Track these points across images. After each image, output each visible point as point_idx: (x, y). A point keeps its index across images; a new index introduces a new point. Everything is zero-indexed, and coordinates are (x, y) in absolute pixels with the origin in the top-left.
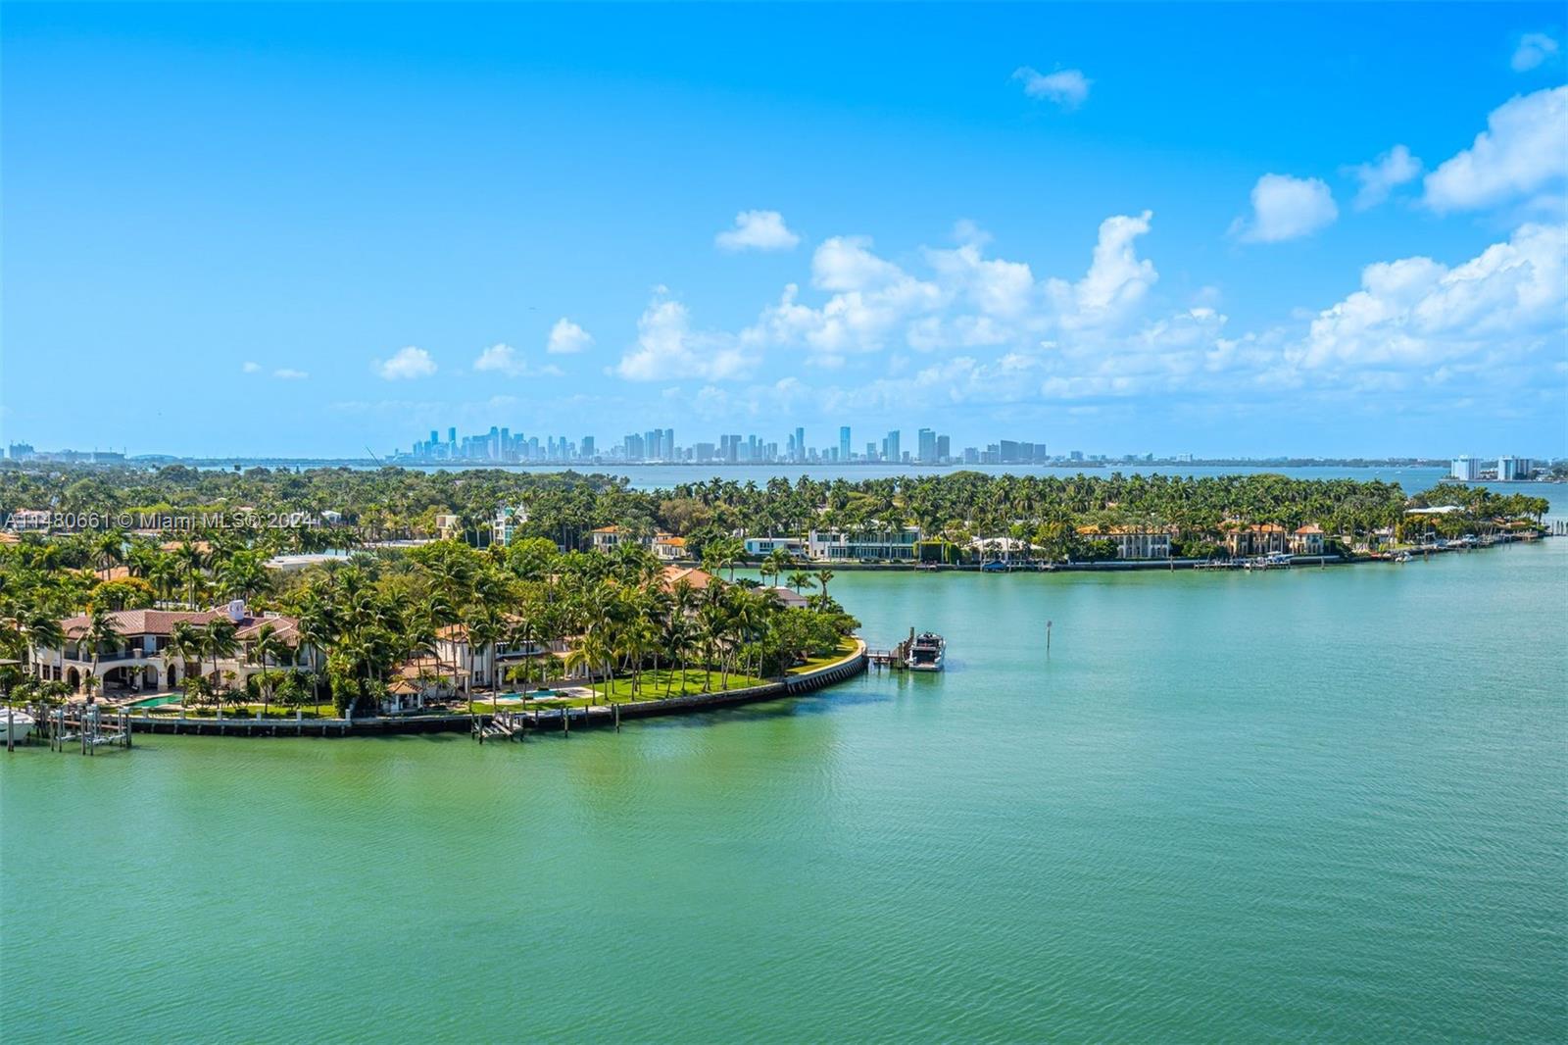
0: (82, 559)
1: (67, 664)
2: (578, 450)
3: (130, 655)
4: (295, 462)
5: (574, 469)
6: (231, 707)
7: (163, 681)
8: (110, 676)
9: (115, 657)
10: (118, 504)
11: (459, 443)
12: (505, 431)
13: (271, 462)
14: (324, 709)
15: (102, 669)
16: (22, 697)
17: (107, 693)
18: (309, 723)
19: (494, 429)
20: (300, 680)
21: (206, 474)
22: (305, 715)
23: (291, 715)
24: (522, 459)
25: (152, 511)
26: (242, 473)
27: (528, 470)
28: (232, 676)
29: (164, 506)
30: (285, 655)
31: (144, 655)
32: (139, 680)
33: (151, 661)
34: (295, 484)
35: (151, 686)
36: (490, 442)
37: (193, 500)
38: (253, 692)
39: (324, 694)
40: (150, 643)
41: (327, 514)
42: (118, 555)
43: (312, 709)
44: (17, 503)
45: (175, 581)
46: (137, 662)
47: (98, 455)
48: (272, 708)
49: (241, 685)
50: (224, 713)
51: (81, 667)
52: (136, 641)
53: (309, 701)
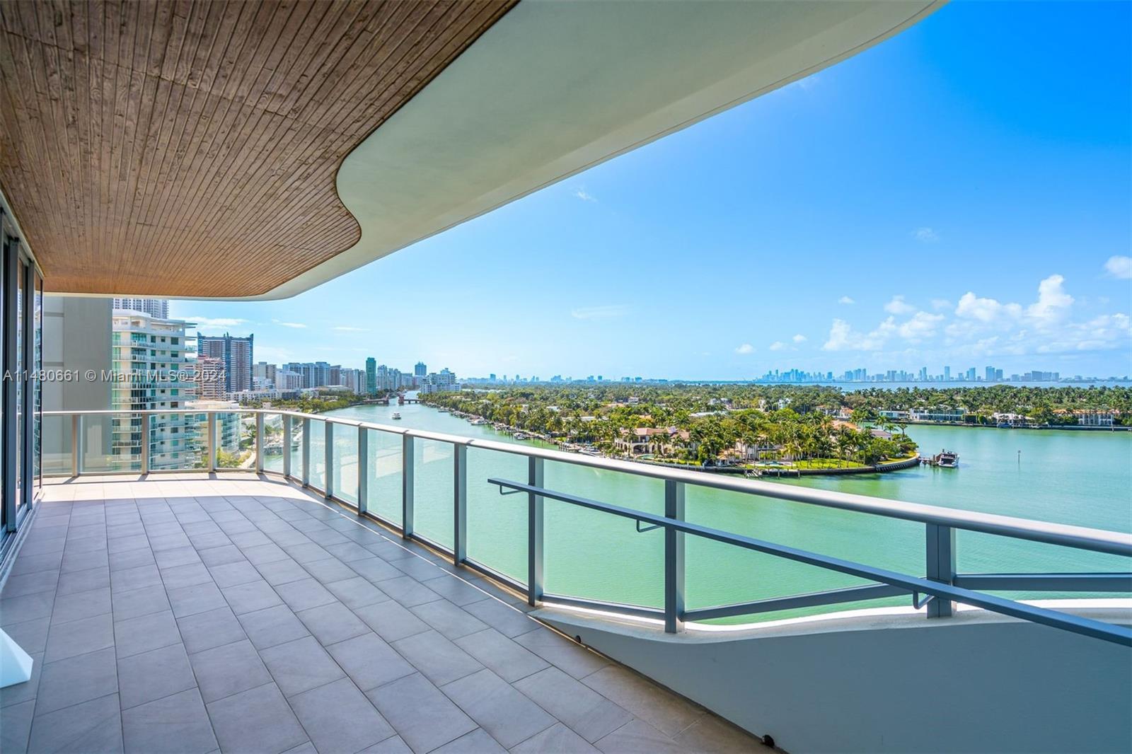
0: (638, 412)
1: (624, 443)
2: (826, 377)
3: (642, 442)
4: (719, 382)
5: (820, 384)
6: (668, 460)
7: (651, 450)
8: (635, 448)
9: (638, 442)
10: (658, 395)
11: (779, 375)
12: (797, 371)
13: (711, 382)
14: (696, 463)
15: (633, 445)
16: (610, 452)
17: (634, 453)
18: (690, 466)
19: (792, 370)
20: (690, 453)
21: (689, 386)
22: (690, 464)
23: (686, 463)
24: (803, 380)
25: (668, 397)
26: (701, 386)
27: (801, 384)
28: (670, 450)
29: (672, 396)
30: (686, 445)
31: (646, 442)
32: (644, 450)
33: (647, 444)
34: (715, 389)
35: (647, 452)
36: (791, 375)
37: (682, 395)
38: (675, 455)
39: (696, 458)
40: (648, 438)
41: (722, 399)
42: (647, 411)
43: (693, 462)
44: (630, 394)
45: (663, 420)
46: (643, 444)
47: (660, 380)
48: (680, 461)
49: (673, 452)
50: (666, 462)
51: (628, 444)
52: (643, 437)
53: (692, 460)
